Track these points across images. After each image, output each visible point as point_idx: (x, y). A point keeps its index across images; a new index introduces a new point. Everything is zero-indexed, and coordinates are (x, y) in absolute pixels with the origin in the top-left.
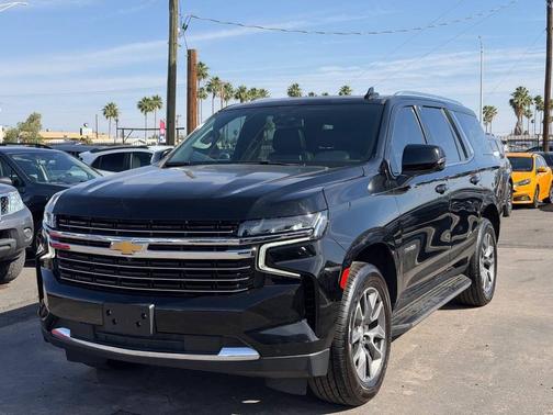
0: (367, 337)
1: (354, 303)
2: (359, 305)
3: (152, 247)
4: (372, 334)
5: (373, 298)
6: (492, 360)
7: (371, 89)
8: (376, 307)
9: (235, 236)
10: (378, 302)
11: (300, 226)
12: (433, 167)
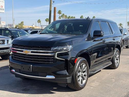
0: (82, 75)
1: (78, 67)
2: (80, 67)
3: (32, 52)
4: (83, 74)
5: (84, 66)
6: (114, 81)
7: (88, 17)
8: (85, 68)
9: (50, 50)
10: (85, 67)
11: (66, 48)
12: (100, 36)
